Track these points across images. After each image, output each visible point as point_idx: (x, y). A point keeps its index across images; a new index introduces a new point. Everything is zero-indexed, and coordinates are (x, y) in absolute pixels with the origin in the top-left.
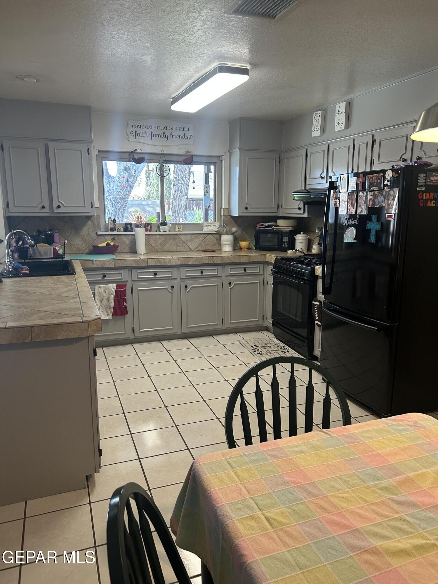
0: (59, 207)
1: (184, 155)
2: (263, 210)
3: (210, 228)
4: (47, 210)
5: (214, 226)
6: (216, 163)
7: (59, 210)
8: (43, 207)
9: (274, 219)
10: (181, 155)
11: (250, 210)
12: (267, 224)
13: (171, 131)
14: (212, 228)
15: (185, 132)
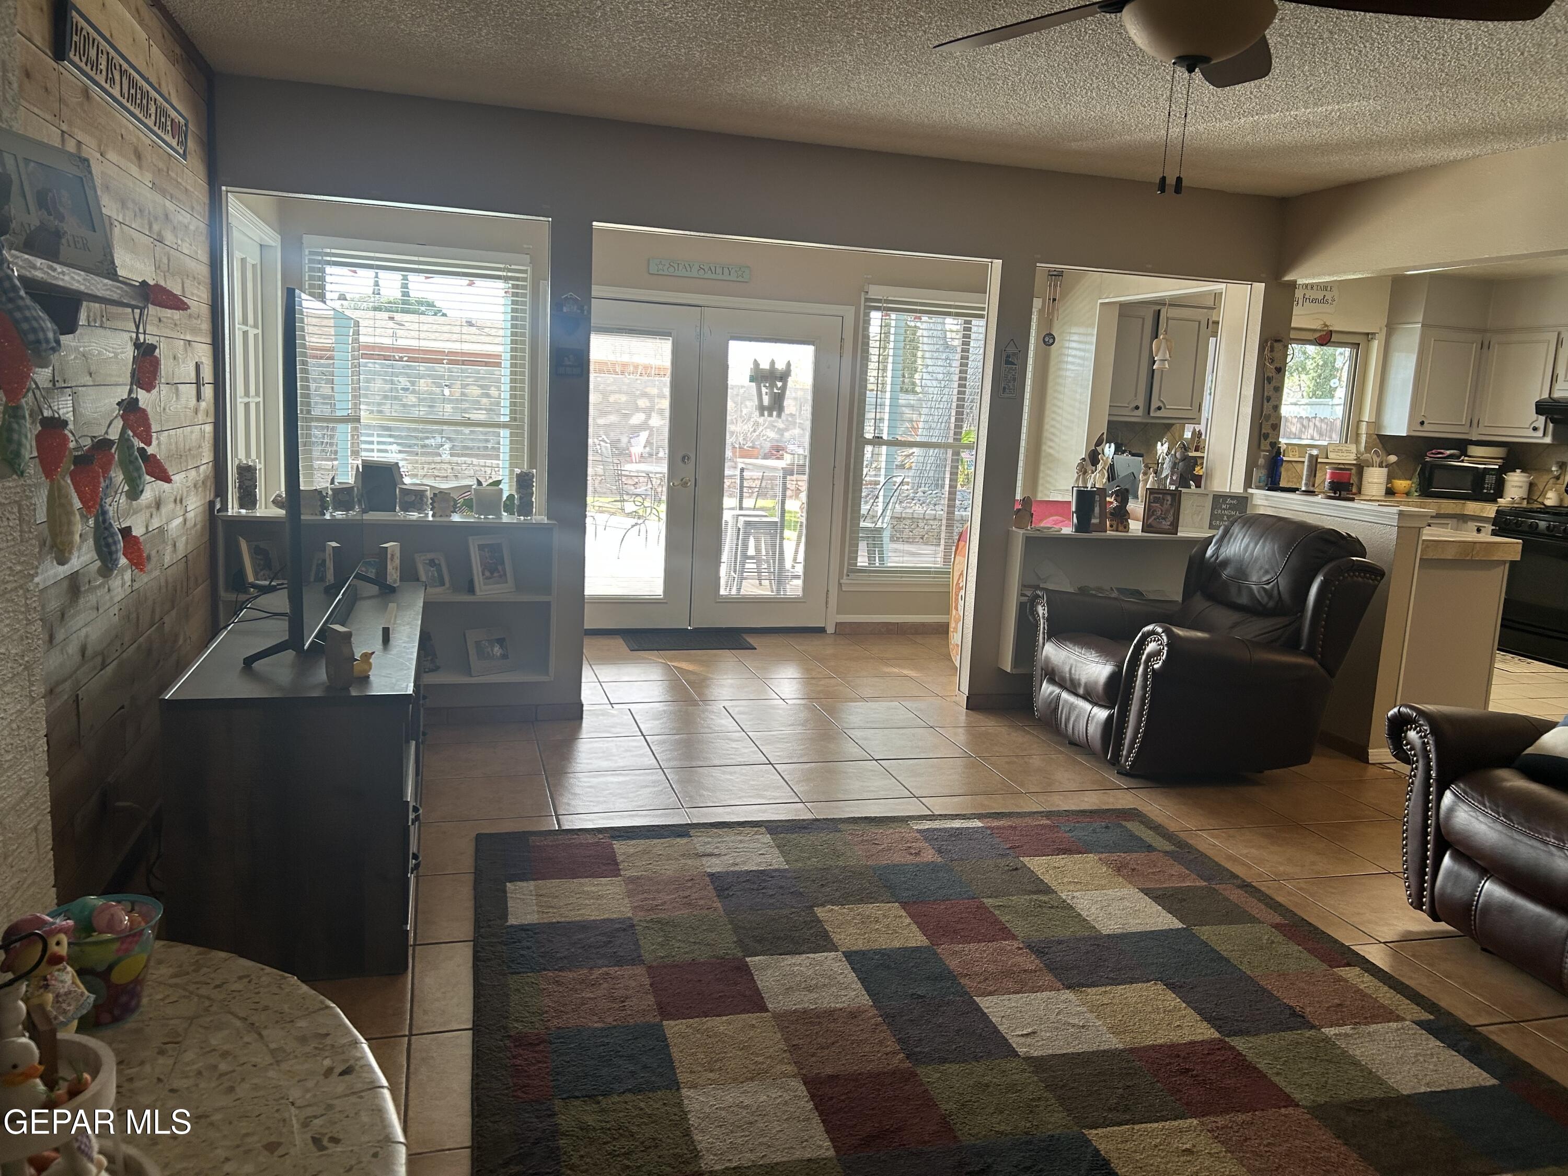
0: (1159, 408)
1: (1320, 331)
2: (1442, 428)
3: (1340, 454)
4: (1139, 413)
5: (1349, 451)
6: (1359, 344)
7: (1159, 414)
8: (1137, 408)
9: (1462, 446)
10: (1314, 330)
11: (1426, 427)
12: (1448, 452)
13: (1306, 291)
14: (1345, 454)
15: (1325, 293)
